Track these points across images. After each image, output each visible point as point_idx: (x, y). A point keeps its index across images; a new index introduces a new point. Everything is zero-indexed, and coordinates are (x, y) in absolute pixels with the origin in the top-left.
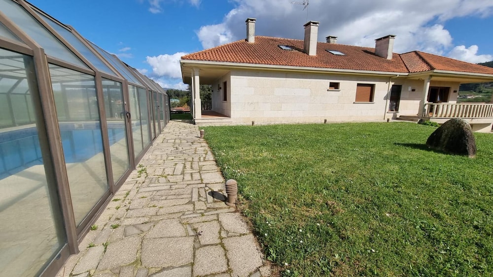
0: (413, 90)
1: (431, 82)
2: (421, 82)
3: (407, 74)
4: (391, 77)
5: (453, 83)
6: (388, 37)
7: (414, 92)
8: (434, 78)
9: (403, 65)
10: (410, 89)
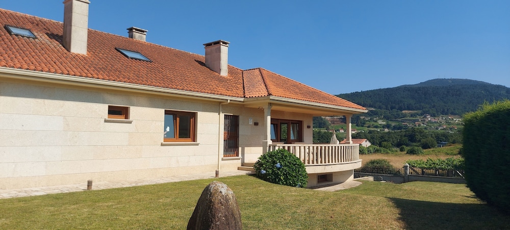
0: (256, 124)
1: (273, 113)
2: (260, 112)
3: (242, 100)
4: (220, 102)
5: (304, 115)
6: (218, 43)
7: (258, 126)
8: (274, 108)
9: (241, 86)
10: (251, 122)
